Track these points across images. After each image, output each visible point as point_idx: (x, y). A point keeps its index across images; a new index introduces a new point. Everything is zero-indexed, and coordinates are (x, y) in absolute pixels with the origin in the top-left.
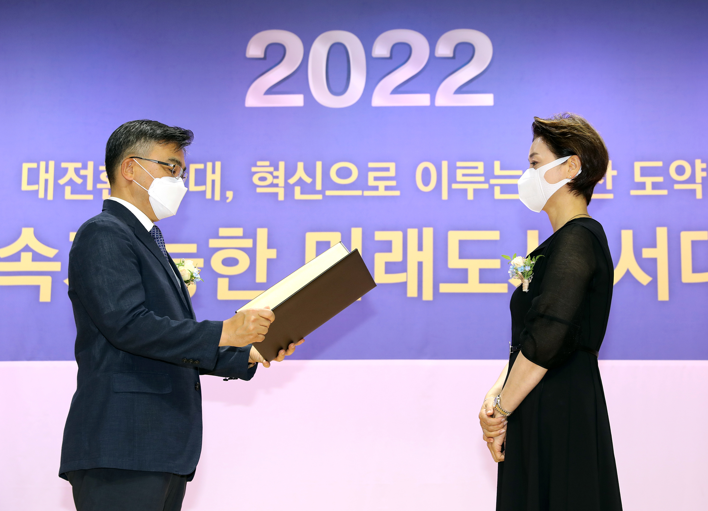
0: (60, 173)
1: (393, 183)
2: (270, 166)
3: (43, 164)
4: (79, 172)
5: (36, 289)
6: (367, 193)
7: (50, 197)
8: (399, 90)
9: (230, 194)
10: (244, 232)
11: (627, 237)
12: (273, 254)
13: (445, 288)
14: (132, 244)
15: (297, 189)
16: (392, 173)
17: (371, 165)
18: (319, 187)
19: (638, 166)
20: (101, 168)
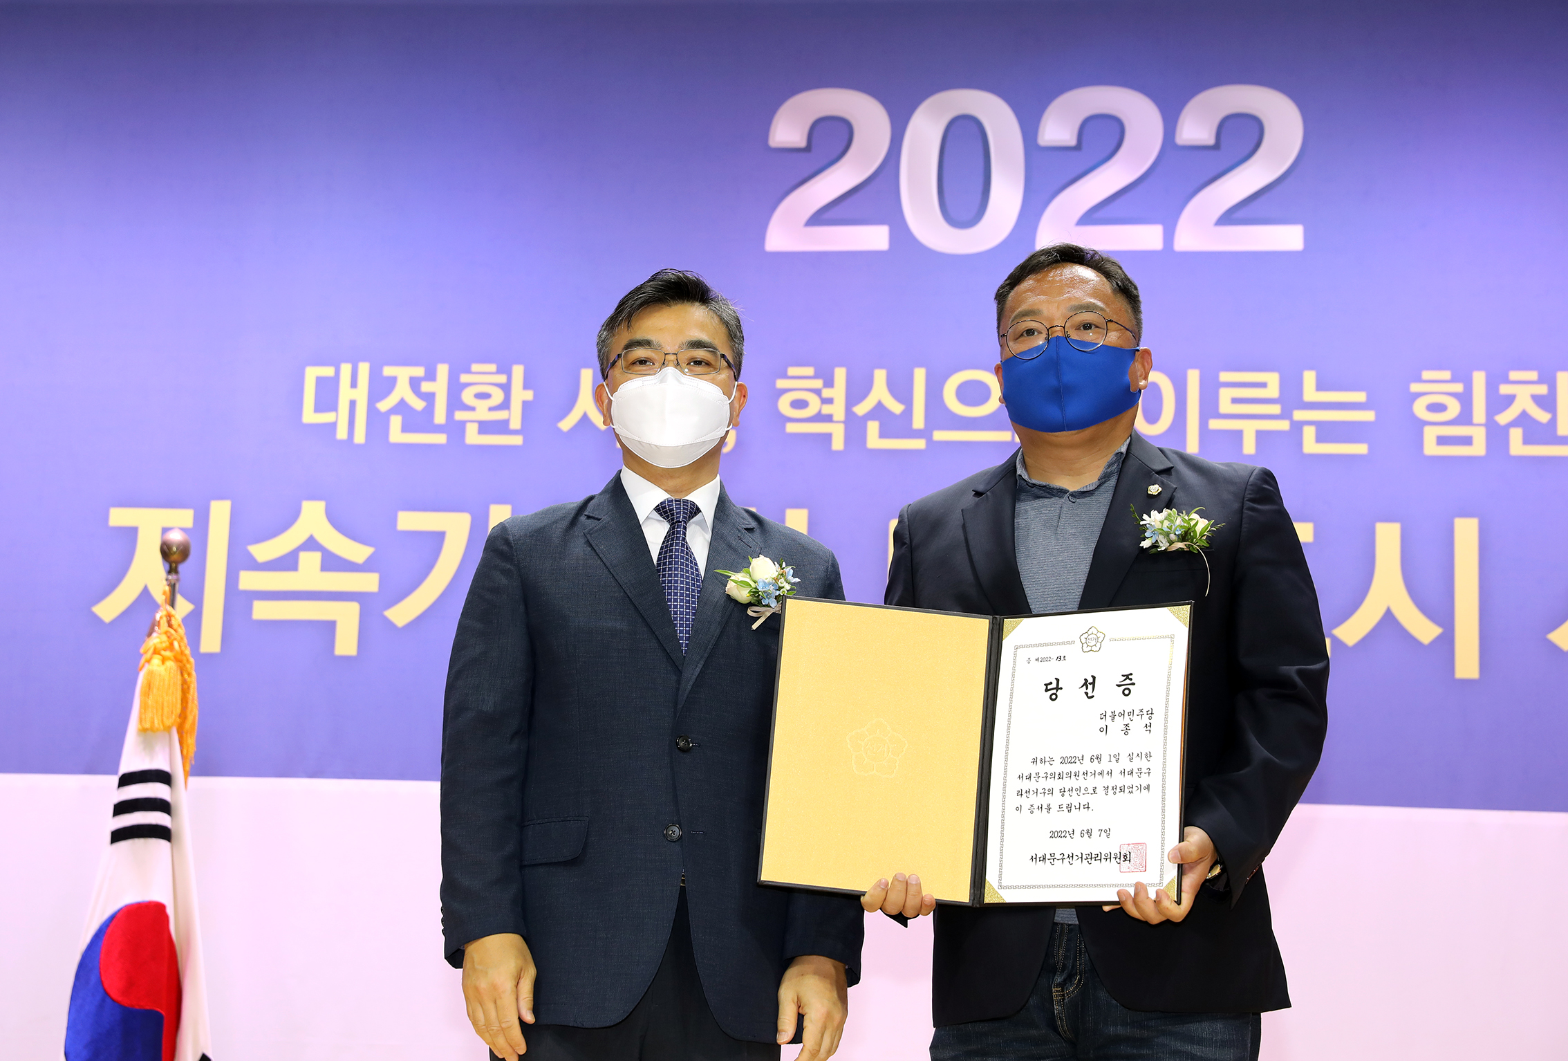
0: (380, 387)
2: (815, 377)
3: (346, 369)
4: (419, 386)
5: (329, 627)
7: (360, 437)
8: (1094, 215)
15: (873, 427)
18: (918, 422)
20: (464, 378)
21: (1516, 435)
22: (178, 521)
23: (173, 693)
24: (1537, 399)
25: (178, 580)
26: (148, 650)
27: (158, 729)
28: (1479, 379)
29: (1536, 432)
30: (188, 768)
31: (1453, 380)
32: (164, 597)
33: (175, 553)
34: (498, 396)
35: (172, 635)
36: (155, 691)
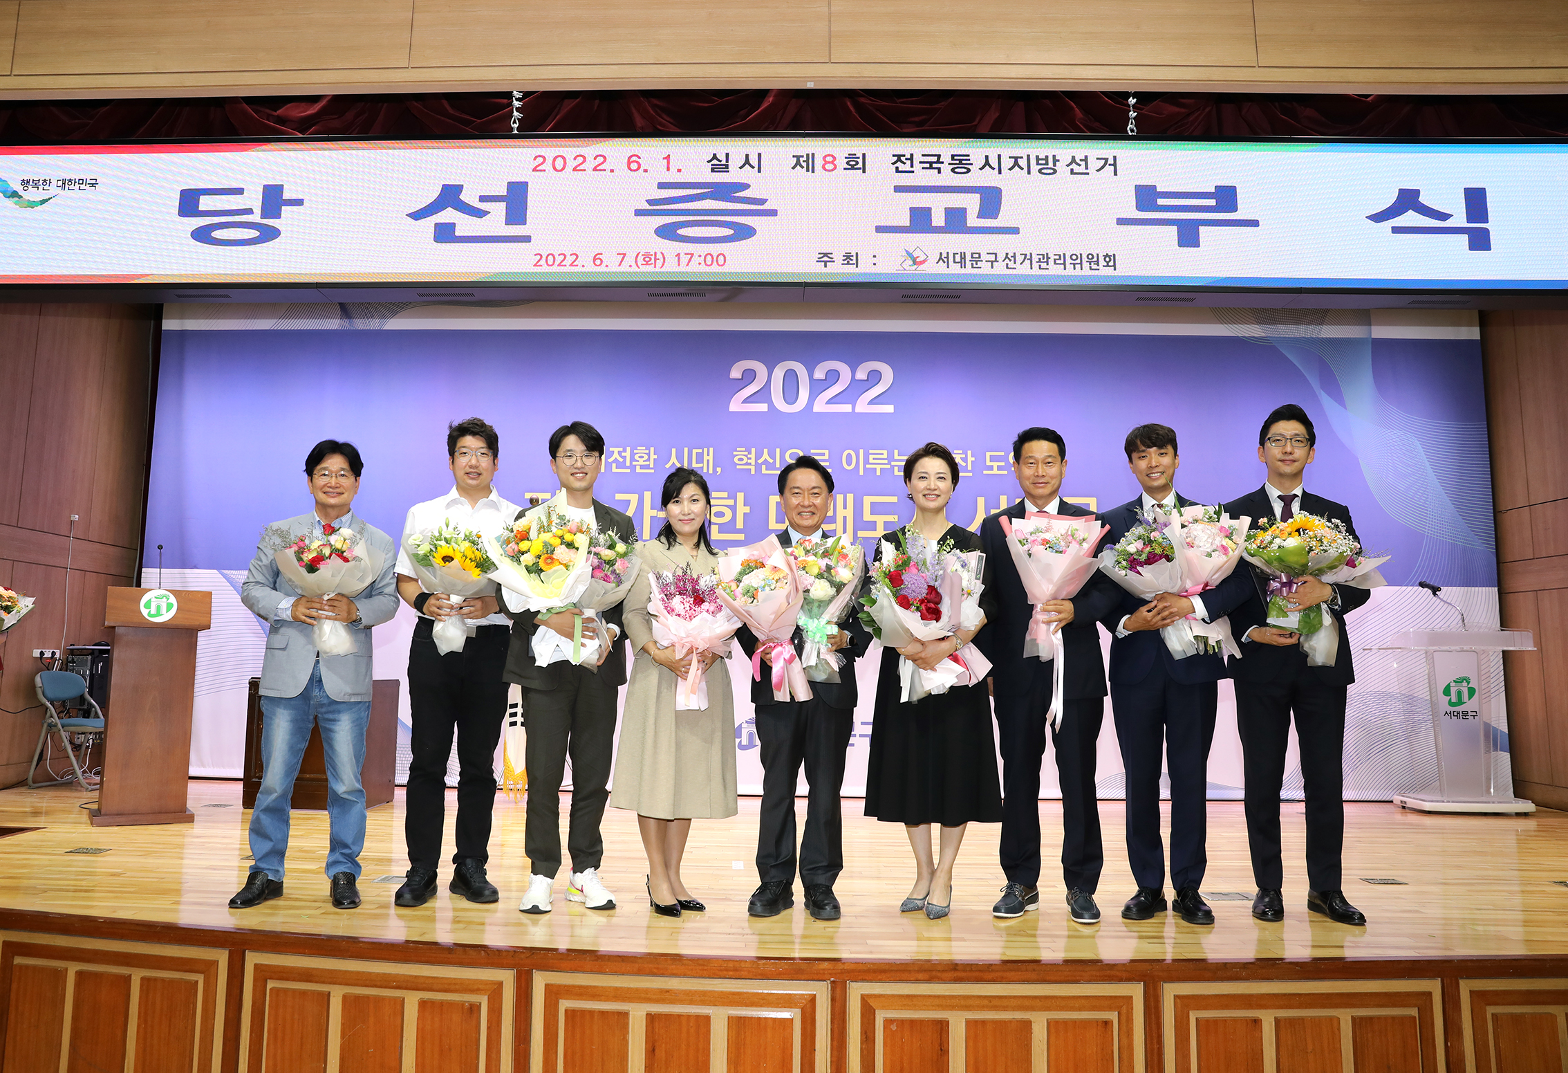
2: (745, 451)
4: (621, 454)
8: (830, 402)
9: (719, 470)
10: (729, 495)
11: (981, 501)
12: (747, 509)
15: (764, 467)
16: (826, 457)
19: (988, 454)
20: (635, 451)
34: (646, 457)
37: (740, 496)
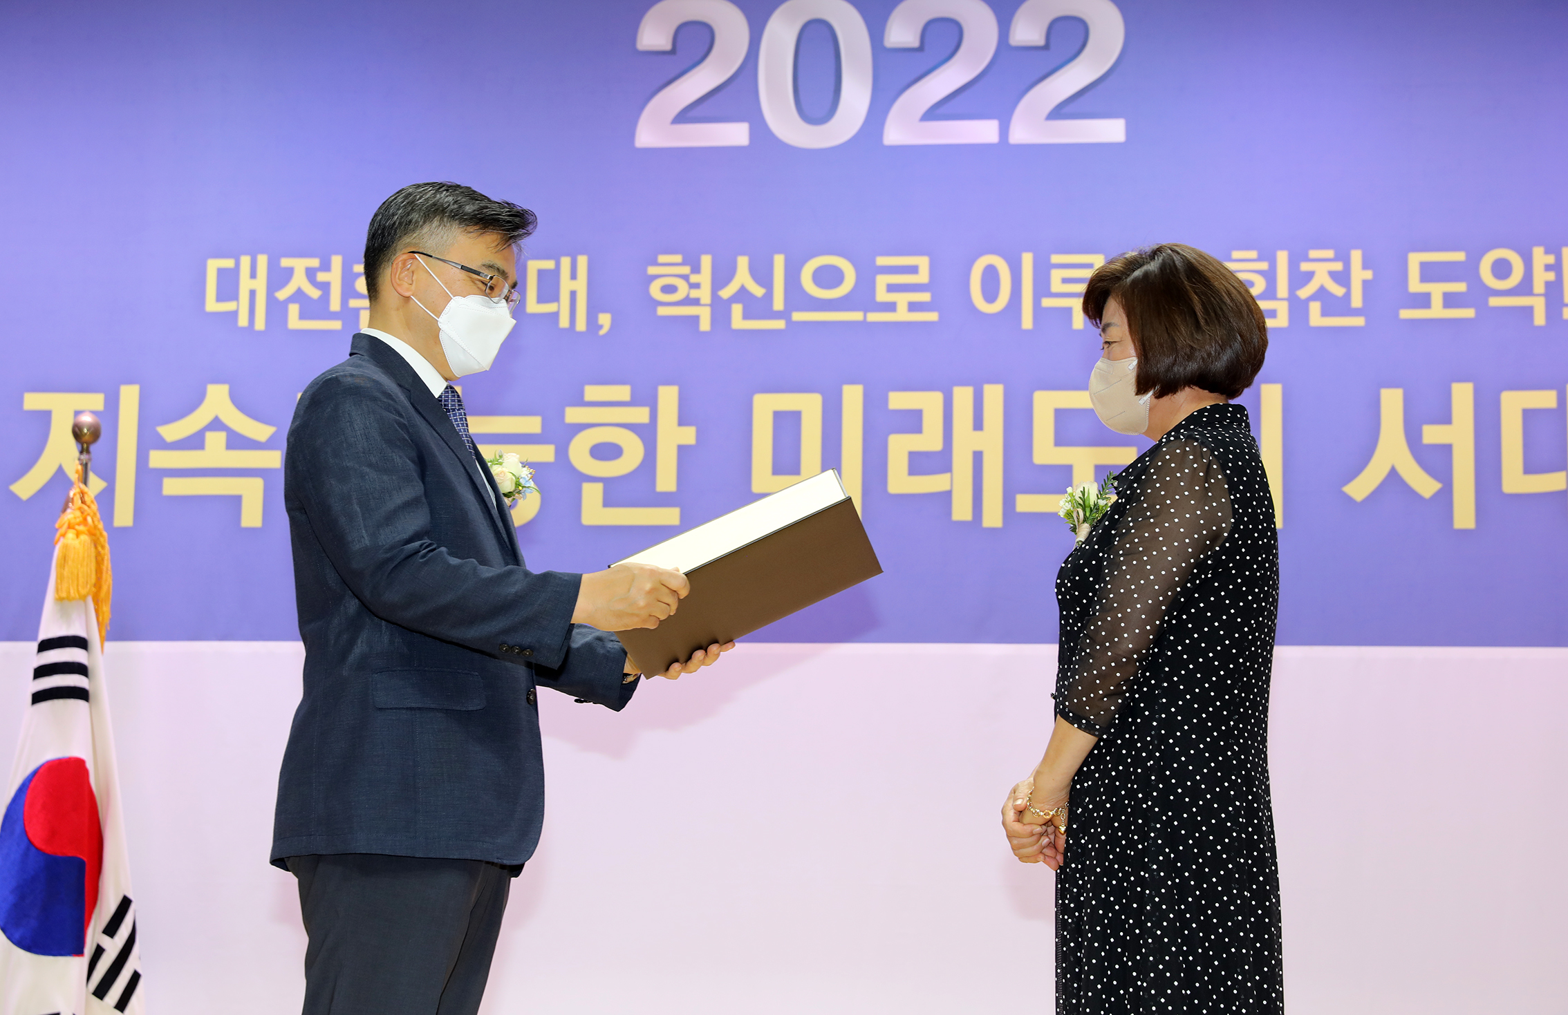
0: (279, 277)
1: (925, 297)
2: (683, 264)
3: (245, 261)
4: (315, 276)
5: (236, 501)
6: (873, 317)
7: (260, 324)
8: (936, 112)
9: (605, 320)
10: (633, 394)
11: (1392, 402)
12: (688, 436)
13: (1027, 503)
14: (406, 423)
15: (737, 309)
16: (923, 277)
17: (882, 261)
18: (778, 304)
19: (1415, 260)
21: (1315, 307)
22: (89, 405)
23: (87, 565)
24: (1334, 275)
25: (90, 459)
26: (64, 524)
27: (74, 599)
28: (1282, 257)
29: (1333, 306)
30: (104, 633)
31: (1259, 259)
32: (77, 476)
33: (86, 434)
35: (85, 510)
36: (70, 562)
37: (668, 397)
